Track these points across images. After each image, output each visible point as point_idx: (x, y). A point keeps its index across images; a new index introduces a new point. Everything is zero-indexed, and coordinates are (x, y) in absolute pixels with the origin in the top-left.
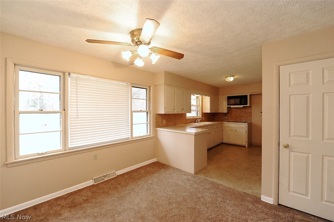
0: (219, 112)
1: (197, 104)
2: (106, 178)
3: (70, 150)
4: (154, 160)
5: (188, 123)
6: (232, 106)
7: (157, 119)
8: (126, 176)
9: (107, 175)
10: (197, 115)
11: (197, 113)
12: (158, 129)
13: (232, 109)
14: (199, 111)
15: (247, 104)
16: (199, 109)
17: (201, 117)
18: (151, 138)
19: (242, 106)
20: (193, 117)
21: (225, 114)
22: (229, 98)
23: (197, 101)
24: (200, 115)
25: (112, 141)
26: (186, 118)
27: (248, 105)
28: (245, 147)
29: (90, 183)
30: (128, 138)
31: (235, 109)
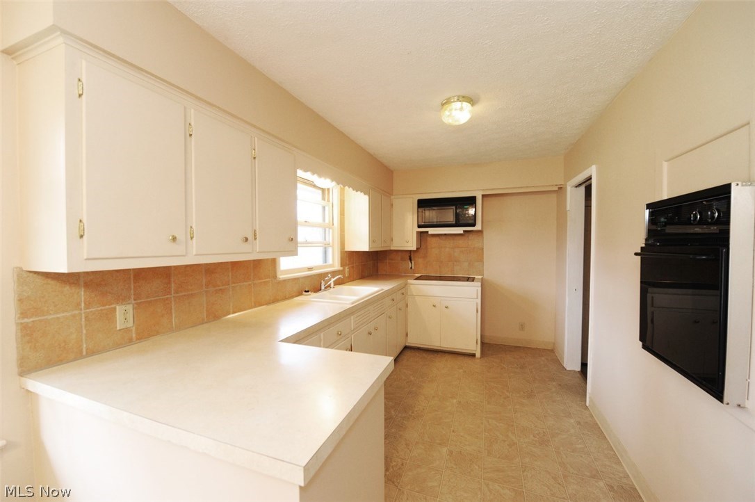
0: (392, 248)
1: (324, 220)
5: (285, 298)
6: (432, 231)
7: (28, 307)
10: (325, 260)
11: (325, 253)
13: (429, 239)
14: (333, 247)
15: (474, 225)
16: (329, 239)
17: (337, 267)
19: (460, 230)
20: (310, 269)
21: (410, 255)
22: (423, 204)
23: (324, 208)
24: (334, 263)
26: (275, 277)
27: (478, 227)
28: (474, 355)
31: (437, 238)
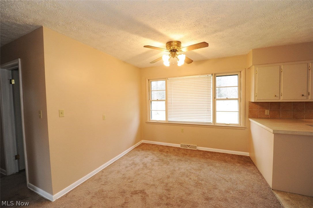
2: (188, 147)
3: (169, 122)
4: (247, 154)
7: (250, 108)
8: (209, 154)
9: (189, 146)
12: (251, 120)
18: (243, 128)
25: (195, 122)
29: (179, 146)
30: (210, 123)
